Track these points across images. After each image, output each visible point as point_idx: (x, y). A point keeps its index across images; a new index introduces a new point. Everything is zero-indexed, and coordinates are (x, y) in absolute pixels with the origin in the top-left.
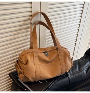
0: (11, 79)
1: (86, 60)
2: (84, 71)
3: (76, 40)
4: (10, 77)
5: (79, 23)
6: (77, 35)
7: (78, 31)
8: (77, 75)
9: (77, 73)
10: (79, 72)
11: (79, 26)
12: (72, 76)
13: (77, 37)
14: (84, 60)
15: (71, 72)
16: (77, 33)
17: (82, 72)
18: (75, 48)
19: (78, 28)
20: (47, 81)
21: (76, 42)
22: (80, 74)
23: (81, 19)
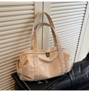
0: (14, 80)
1: (88, 62)
2: (86, 73)
3: (78, 42)
4: (12, 78)
5: (81, 26)
6: (79, 37)
7: (80, 33)
8: (79, 77)
9: (79, 75)
10: (81, 74)
11: (81, 29)
12: (74, 77)
13: (79, 39)
14: (86, 62)
15: (73, 74)
16: (79, 36)
17: (85, 74)
18: (77, 50)
19: (80, 31)
20: (47, 82)
21: (78, 44)
22: (83, 76)
23: (83, 22)
